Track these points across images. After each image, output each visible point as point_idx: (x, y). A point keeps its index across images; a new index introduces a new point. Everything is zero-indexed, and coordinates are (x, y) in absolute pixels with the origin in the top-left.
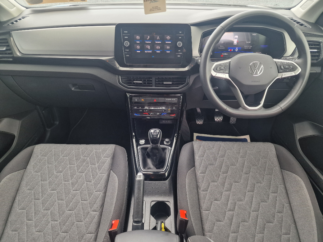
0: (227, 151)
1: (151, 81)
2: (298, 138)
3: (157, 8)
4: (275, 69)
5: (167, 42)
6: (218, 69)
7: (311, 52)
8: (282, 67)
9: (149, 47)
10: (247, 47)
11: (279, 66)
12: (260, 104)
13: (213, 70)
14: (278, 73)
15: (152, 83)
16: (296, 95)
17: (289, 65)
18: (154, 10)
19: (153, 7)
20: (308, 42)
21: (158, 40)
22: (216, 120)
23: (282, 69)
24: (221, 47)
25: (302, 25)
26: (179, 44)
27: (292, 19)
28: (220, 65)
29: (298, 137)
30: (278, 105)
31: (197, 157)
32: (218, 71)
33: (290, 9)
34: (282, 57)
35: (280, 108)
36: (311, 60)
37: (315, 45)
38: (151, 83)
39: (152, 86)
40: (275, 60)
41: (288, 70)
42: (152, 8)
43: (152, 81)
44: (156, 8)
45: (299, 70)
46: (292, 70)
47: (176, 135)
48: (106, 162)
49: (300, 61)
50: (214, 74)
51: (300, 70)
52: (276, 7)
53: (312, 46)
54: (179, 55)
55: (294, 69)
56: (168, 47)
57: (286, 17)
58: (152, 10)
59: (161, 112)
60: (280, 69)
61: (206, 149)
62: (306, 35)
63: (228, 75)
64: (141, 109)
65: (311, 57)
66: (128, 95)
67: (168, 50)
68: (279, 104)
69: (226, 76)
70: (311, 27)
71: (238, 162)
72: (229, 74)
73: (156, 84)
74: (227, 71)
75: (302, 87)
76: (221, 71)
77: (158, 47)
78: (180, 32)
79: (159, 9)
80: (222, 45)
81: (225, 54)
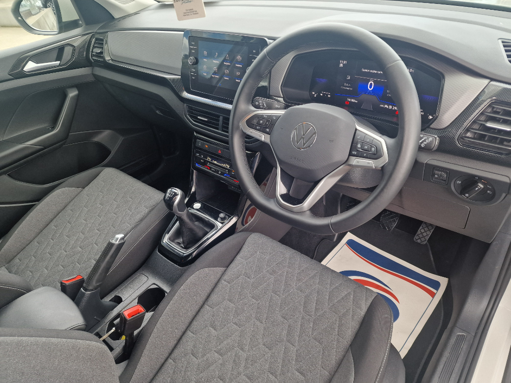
1: (219, 121)
5: (237, 65)
6: (255, 122)
8: (359, 146)
9: (216, 69)
11: (355, 142)
13: (246, 122)
14: (350, 155)
15: (219, 124)
17: (373, 144)
19: (187, 10)
21: (227, 61)
23: (358, 149)
24: (346, 87)
32: (253, 127)
34: (429, 127)
40: (358, 128)
41: (365, 155)
44: (191, 11)
46: (371, 156)
51: (386, 161)
55: (376, 154)
56: (238, 74)
59: (224, 171)
60: (355, 149)
63: (269, 136)
64: (203, 159)
66: (195, 134)
67: (238, 78)
69: (264, 138)
72: (270, 134)
73: (223, 127)
74: (268, 130)
76: (257, 128)
77: (227, 72)
78: (254, 51)
79: (195, 13)
80: (348, 82)
81: (353, 100)
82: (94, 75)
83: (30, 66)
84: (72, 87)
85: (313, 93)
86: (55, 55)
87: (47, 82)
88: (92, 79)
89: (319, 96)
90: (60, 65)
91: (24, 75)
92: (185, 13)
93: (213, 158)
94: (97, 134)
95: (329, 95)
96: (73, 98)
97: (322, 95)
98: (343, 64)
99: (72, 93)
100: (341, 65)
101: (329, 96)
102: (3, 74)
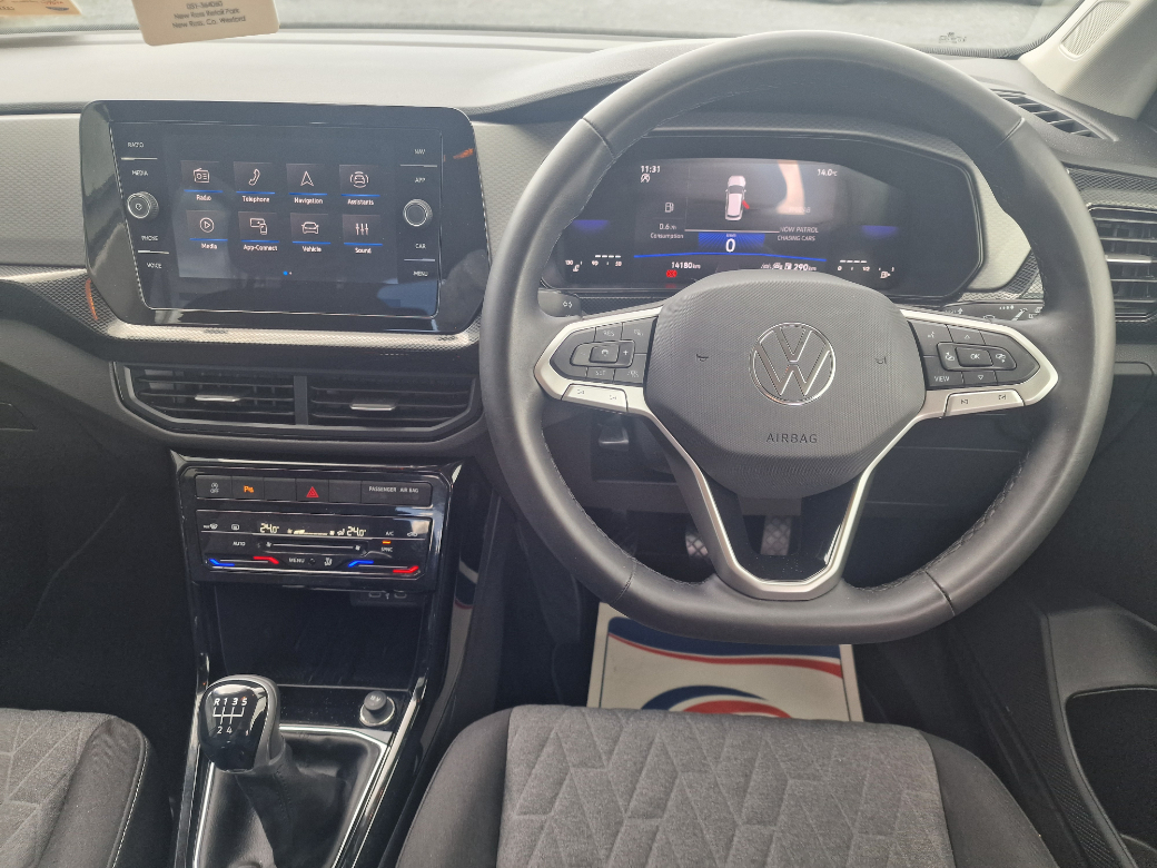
0: (682, 779)
1: (290, 393)
2: (1065, 695)
3: (215, 13)
4: (906, 368)
5: (354, 202)
6: (582, 357)
7: (1114, 270)
8: (949, 357)
9: (261, 223)
10: (794, 234)
11: (929, 348)
12: (821, 565)
13: (552, 363)
14: (928, 387)
15: (293, 402)
16: (1033, 524)
17: (988, 344)
18: (200, 24)
19: (191, 6)
20: (1093, 213)
21: (306, 191)
22: (691, 549)
23: (950, 367)
24: (664, 232)
25: (1069, 127)
26: (416, 213)
27: (1021, 101)
28: (595, 336)
29: (1065, 690)
30: (931, 572)
31: (513, 815)
32: (582, 372)
33: (1014, 56)
34: (966, 289)
35: (939, 597)
36: (1116, 310)
37: (1139, 230)
38: (291, 406)
39: (292, 421)
40: (908, 313)
41: (981, 377)
42: (188, 12)
43: (292, 396)
44: (211, 9)
45: (1046, 378)
46: (1002, 376)
47: (421, 681)
48: (16, 826)
49: (1048, 324)
50: (558, 385)
51: (1053, 379)
52: (949, 45)
53: (1126, 236)
54: (420, 267)
55: (1016, 369)
56: (362, 228)
57: (986, 87)
58: (185, 21)
59: (345, 554)
60: (936, 368)
61: (572, 758)
62: (1085, 178)
63: (640, 390)
64: (238, 538)
65: (1115, 298)
66: (180, 460)
67: (363, 240)
68: (934, 568)
69: (631, 399)
70: (1115, 139)
71: (732, 852)
72: (644, 385)
73: (313, 408)
74: (635, 373)
75: (1064, 476)
76: (597, 373)
77: (310, 226)
78: (420, 152)
79: (229, 16)
80: (669, 219)
81: (687, 265)
85: (570, 262)
89: (586, 267)
92: (181, 17)
93: (284, 522)
95: (618, 259)
97: (595, 263)
98: (651, 174)
100: (646, 177)
101: (619, 264)
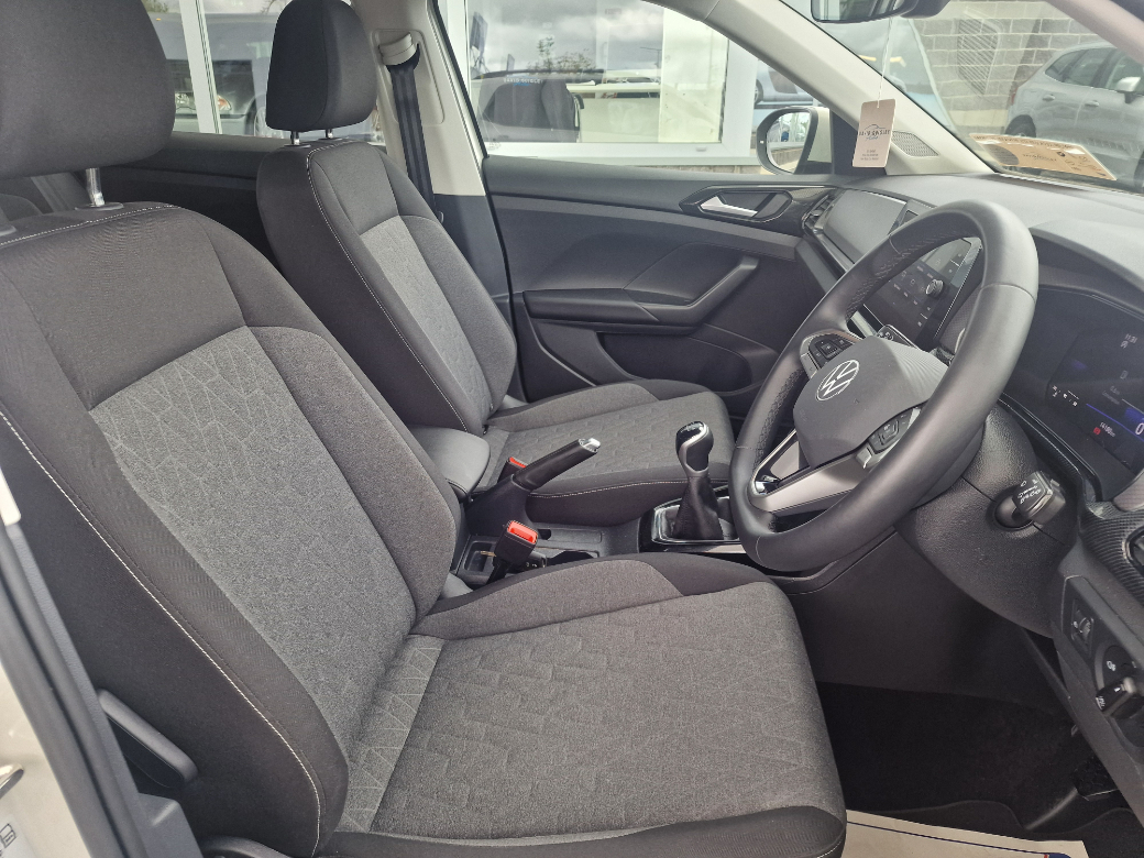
82: (796, 253)
83: (714, 204)
84: (752, 256)
86: (759, 200)
87: (720, 234)
88: (789, 256)
90: (753, 217)
91: (695, 212)
94: (752, 346)
96: (744, 271)
98: (1130, 344)
99: (747, 266)
102: (673, 200)
